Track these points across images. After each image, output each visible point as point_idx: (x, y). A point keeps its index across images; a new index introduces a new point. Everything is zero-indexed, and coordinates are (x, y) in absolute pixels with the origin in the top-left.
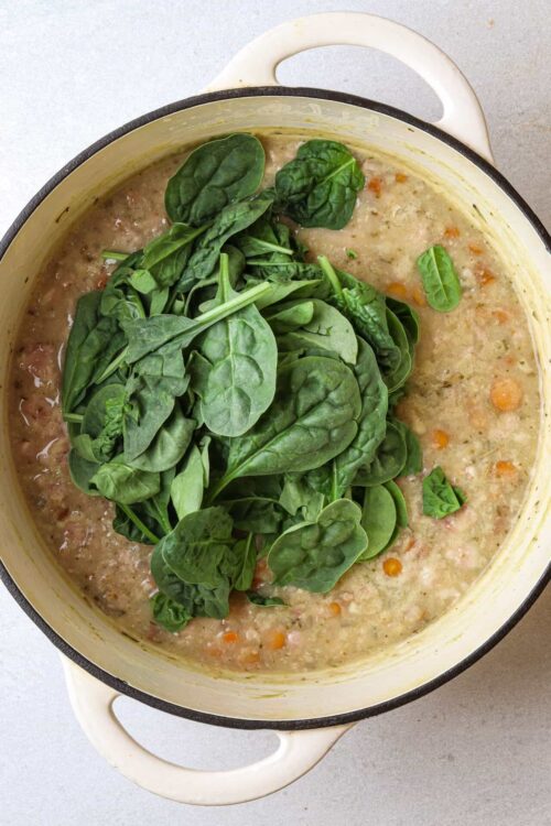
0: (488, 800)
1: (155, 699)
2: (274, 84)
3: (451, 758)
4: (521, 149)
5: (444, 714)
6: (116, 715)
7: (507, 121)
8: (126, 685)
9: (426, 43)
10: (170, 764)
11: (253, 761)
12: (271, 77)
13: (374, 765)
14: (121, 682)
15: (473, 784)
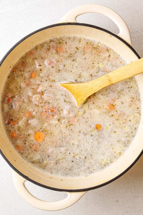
0: (127, 212)
1: (36, 182)
2: (76, 22)
3: (117, 201)
4: (136, 41)
5: (116, 190)
6: (25, 186)
7: (133, 34)
8: (28, 178)
9: (116, 13)
10: (39, 199)
11: (60, 200)
12: (75, 20)
13: (97, 203)
14: (27, 177)
15: (123, 208)
